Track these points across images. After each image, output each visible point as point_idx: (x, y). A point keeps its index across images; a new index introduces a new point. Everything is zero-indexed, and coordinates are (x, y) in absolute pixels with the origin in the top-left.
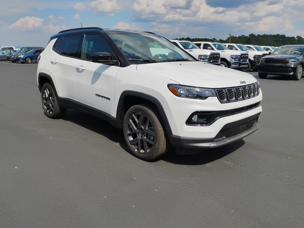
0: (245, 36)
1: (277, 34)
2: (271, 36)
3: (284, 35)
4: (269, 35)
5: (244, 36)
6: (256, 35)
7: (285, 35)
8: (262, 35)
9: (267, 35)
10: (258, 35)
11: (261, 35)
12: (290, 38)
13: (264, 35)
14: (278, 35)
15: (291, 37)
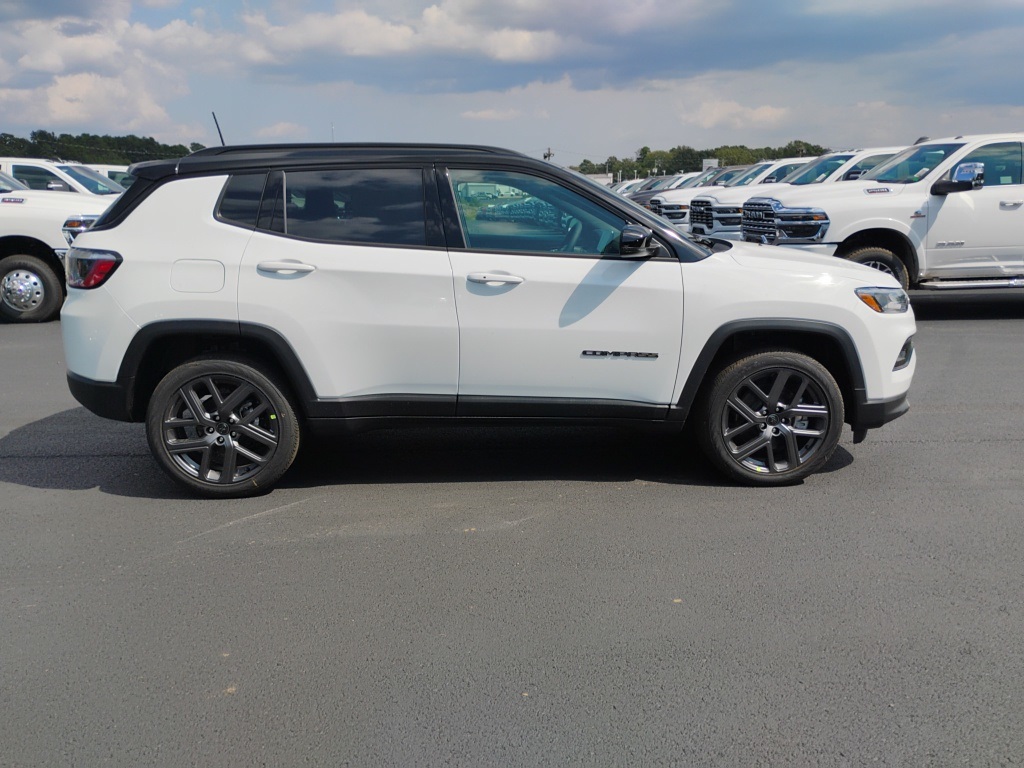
0: (16, 136)
1: (129, 134)
2: (107, 139)
3: (152, 139)
4: (101, 136)
5: (11, 136)
6: (57, 135)
7: (156, 140)
8: (78, 137)
9: (95, 137)
10: (63, 136)
11: (74, 135)
12: (171, 148)
13: (84, 135)
14: (133, 138)
15: (175, 147)
